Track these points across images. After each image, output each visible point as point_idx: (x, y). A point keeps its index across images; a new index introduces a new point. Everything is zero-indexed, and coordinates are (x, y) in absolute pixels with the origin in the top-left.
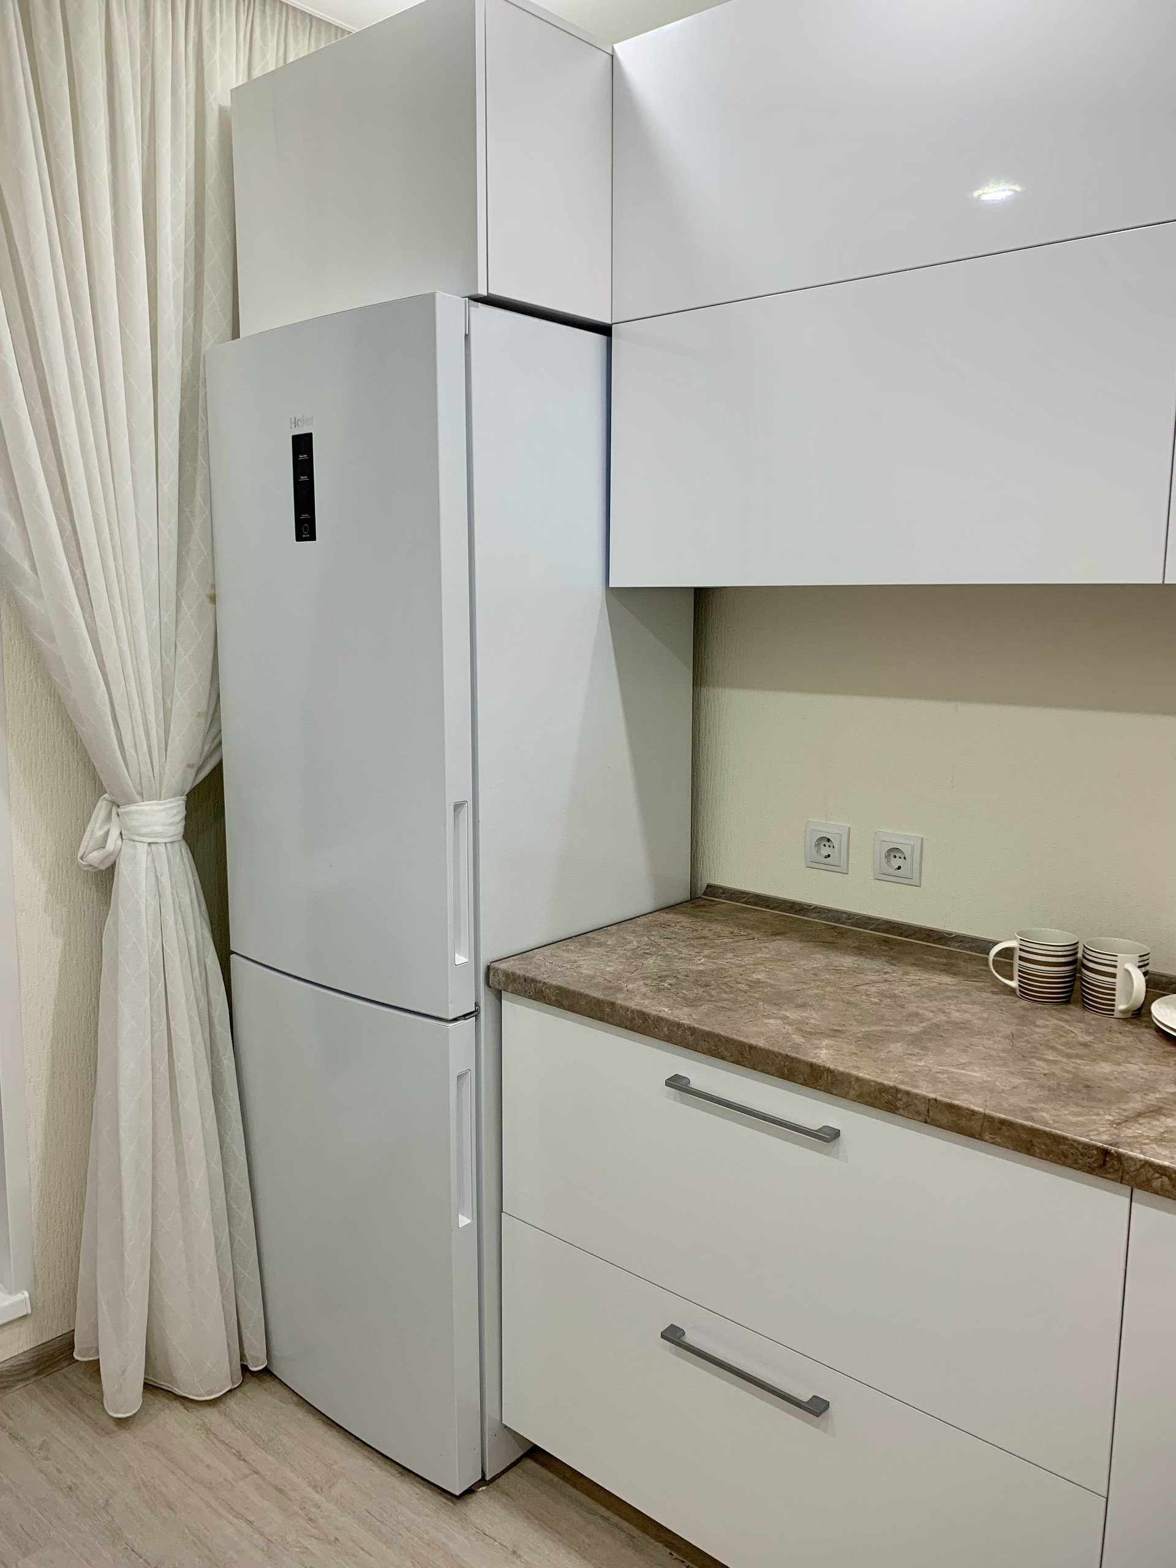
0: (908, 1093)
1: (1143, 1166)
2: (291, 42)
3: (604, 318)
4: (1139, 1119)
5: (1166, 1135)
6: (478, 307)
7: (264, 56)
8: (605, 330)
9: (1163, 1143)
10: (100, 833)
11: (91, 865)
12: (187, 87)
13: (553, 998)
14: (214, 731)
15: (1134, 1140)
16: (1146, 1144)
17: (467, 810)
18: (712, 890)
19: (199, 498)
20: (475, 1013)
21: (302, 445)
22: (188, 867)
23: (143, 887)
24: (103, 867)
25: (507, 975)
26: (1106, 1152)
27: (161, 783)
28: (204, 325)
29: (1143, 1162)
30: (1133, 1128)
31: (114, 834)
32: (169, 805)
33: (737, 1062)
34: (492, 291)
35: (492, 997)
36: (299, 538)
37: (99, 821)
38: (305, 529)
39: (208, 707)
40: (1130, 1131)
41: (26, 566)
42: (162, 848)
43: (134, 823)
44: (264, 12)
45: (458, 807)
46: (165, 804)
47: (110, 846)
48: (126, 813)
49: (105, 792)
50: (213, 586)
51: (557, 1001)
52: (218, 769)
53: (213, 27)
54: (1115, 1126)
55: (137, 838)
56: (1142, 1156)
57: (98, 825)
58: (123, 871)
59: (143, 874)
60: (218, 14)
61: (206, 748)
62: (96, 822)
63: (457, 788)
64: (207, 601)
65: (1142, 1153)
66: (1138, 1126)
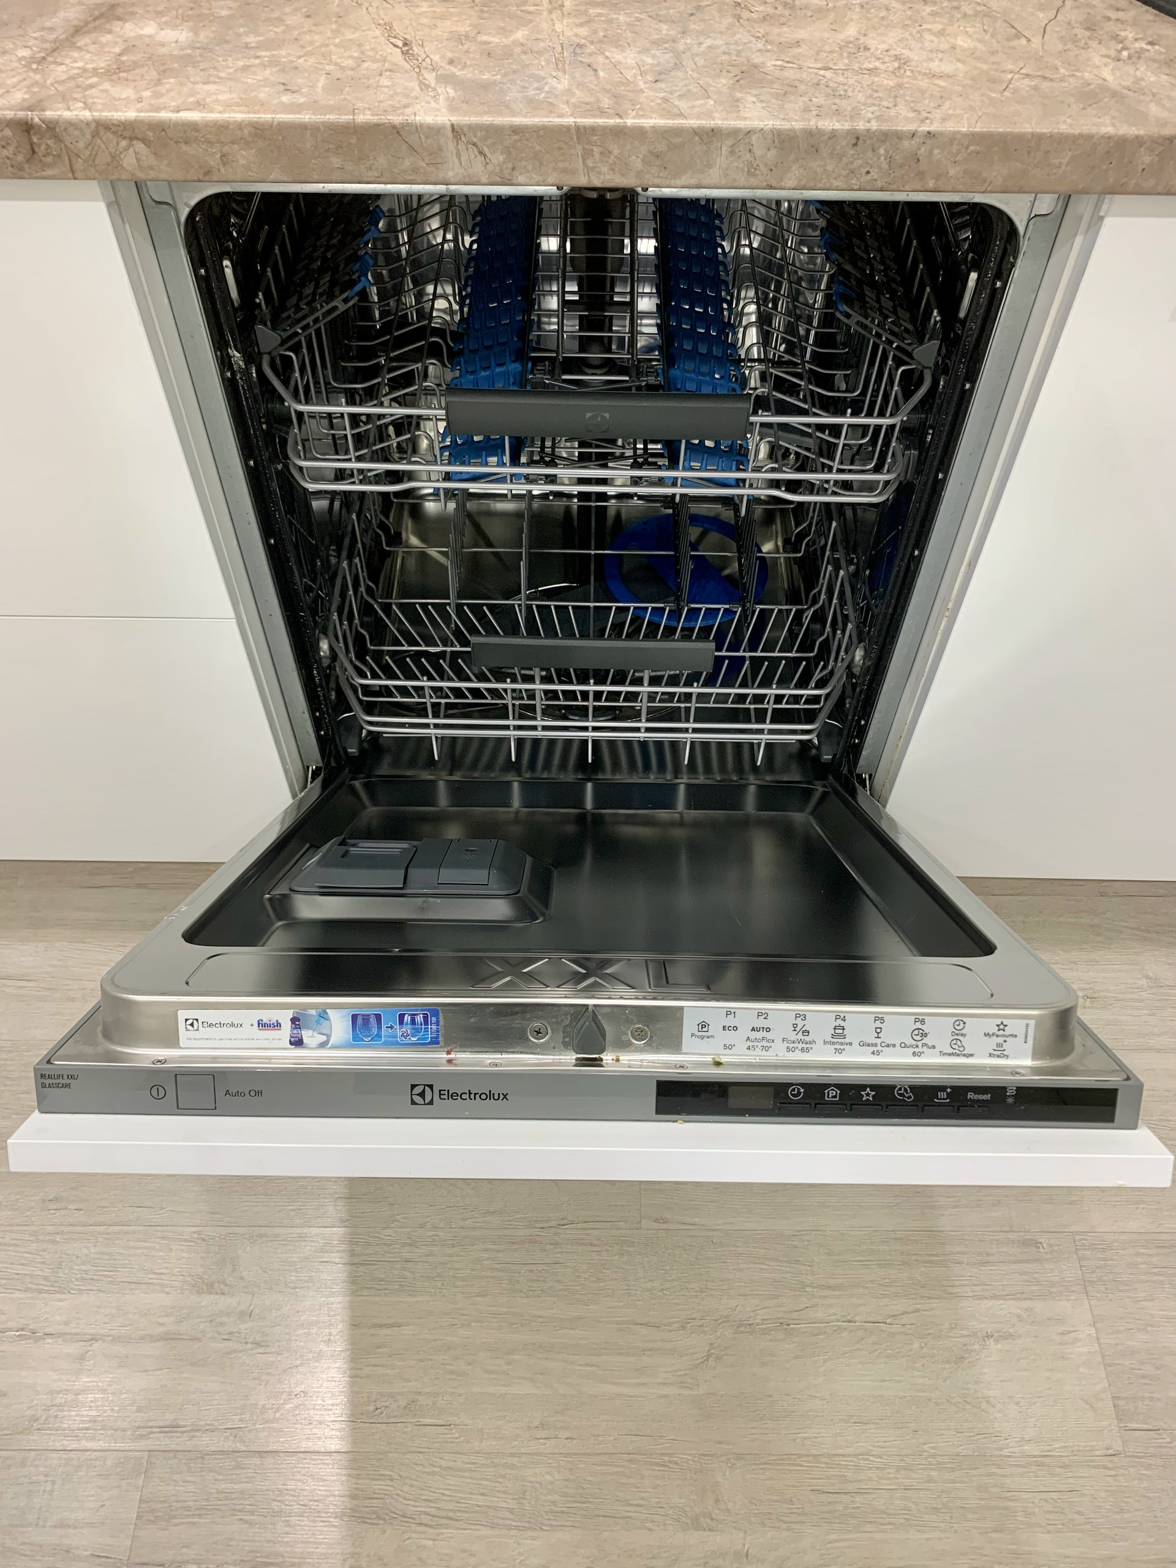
1: (95, 134)
4: (78, 38)
5: (124, 58)
9: (122, 75)
15: (72, 84)
16: (92, 86)
26: (27, 127)
29: (93, 125)
30: (67, 61)
40: (63, 68)
54: (34, 66)
56: (87, 115)
65: (87, 106)
66: (76, 54)
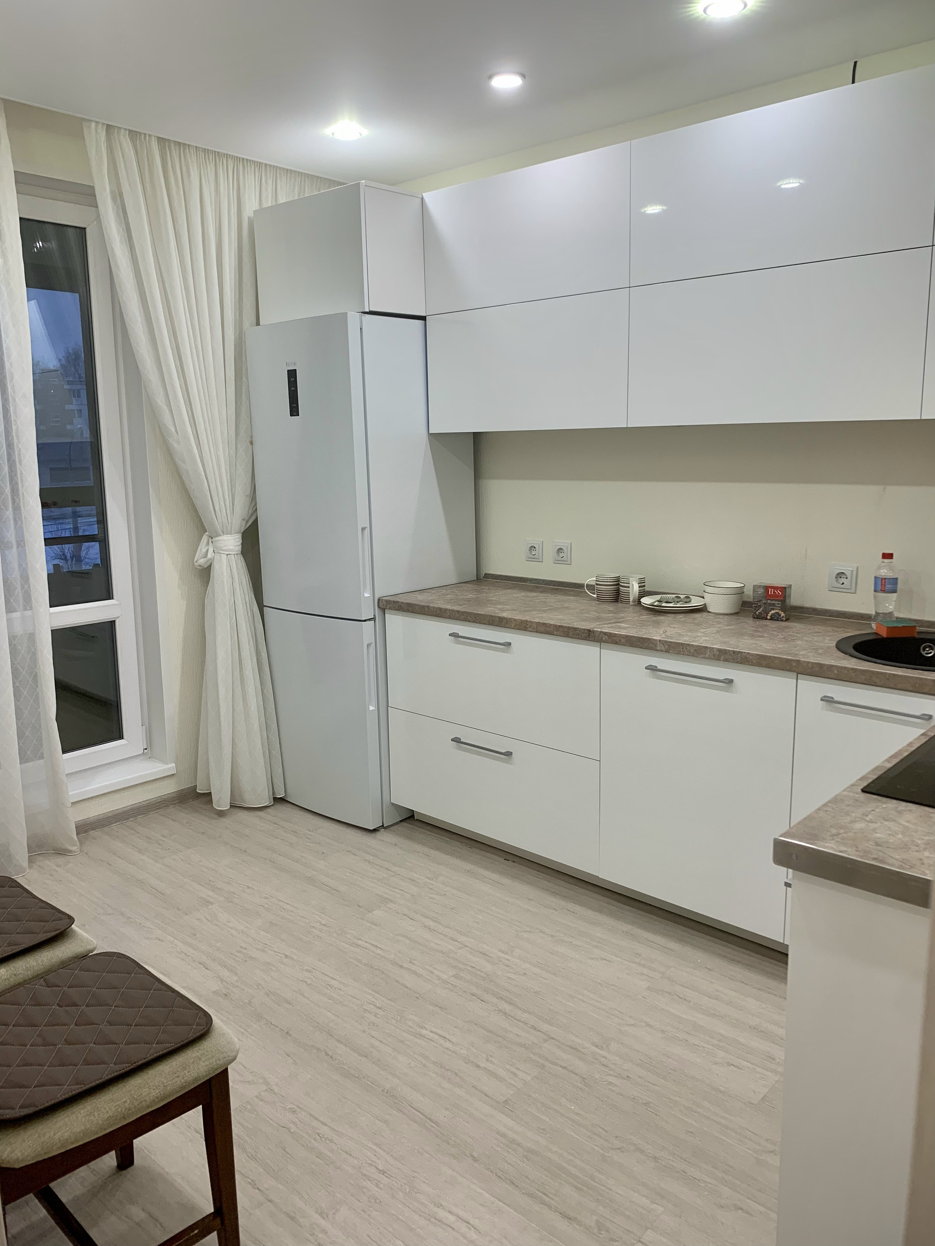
0: (530, 622)
1: (600, 633)
2: (279, 181)
3: (423, 314)
6: (365, 316)
7: (267, 190)
8: (423, 318)
10: (204, 550)
11: (200, 565)
12: (234, 210)
13: (406, 608)
14: (253, 504)
17: (367, 531)
18: (487, 576)
19: (244, 396)
20: (374, 619)
21: (292, 375)
22: (244, 566)
23: (225, 574)
24: (206, 566)
25: (386, 601)
26: (589, 631)
27: (231, 526)
28: (244, 317)
31: (211, 550)
32: (236, 537)
33: (474, 622)
34: (371, 310)
35: (381, 613)
36: (292, 415)
37: (204, 545)
38: (294, 410)
39: (250, 493)
41: (173, 429)
42: (233, 556)
43: (220, 545)
44: (266, 173)
45: (363, 529)
46: (233, 536)
47: (210, 555)
48: (217, 540)
49: (206, 531)
50: (252, 437)
51: (408, 609)
52: (256, 522)
53: (244, 182)
55: (221, 552)
57: (203, 547)
58: (216, 567)
59: (225, 568)
60: (246, 175)
61: (250, 512)
62: (202, 545)
63: (363, 521)
64: (249, 444)
